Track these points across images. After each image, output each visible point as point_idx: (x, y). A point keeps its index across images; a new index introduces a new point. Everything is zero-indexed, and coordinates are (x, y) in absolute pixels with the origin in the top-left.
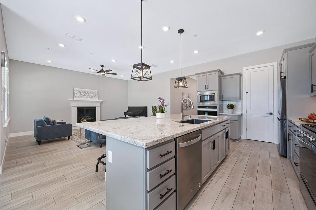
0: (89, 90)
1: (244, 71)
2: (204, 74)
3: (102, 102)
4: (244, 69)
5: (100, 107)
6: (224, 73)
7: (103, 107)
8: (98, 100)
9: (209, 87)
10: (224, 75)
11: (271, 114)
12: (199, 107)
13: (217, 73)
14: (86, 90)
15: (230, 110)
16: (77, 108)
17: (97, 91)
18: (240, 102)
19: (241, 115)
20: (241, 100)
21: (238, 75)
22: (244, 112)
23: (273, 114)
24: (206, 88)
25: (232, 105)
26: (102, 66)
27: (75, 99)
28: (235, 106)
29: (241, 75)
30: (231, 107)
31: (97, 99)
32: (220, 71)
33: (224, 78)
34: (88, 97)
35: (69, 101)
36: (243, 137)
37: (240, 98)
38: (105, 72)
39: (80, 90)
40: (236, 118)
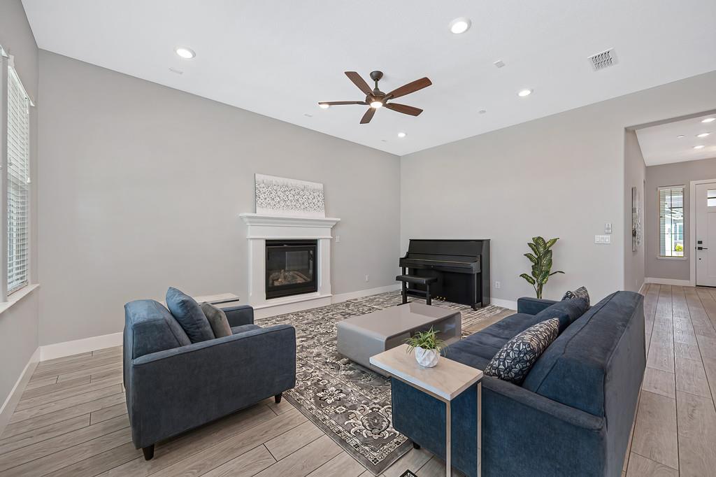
0: (300, 183)
3: (337, 222)
5: (331, 239)
7: (337, 241)
8: (326, 216)
14: (291, 182)
16: (267, 245)
17: (320, 186)
27: (261, 212)
31: (321, 215)
34: (298, 205)
35: (241, 218)
39: (274, 183)
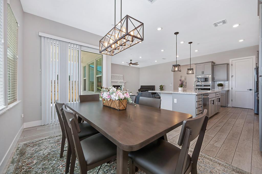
1: (230, 61)
2: (201, 64)
3: (126, 82)
4: (231, 60)
5: (124, 85)
6: (215, 63)
7: (126, 86)
8: (124, 81)
9: (205, 72)
10: (215, 64)
11: (251, 90)
12: (197, 86)
13: (210, 63)
15: (220, 87)
16: (113, 86)
18: (227, 82)
19: (228, 91)
20: (228, 81)
21: (226, 65)
22: (230, 89)
23: (252, 90)
24: (203, 73)
25: (222, 84)
26: (131, 60)
28: (223, 85)
29: (228, 64)
30: (221, 85)
32: (212, 62)
33: (215, 66)
36: (229, 105)
37: (228, 80)
38: (133, 64)
40: (225, 92)
